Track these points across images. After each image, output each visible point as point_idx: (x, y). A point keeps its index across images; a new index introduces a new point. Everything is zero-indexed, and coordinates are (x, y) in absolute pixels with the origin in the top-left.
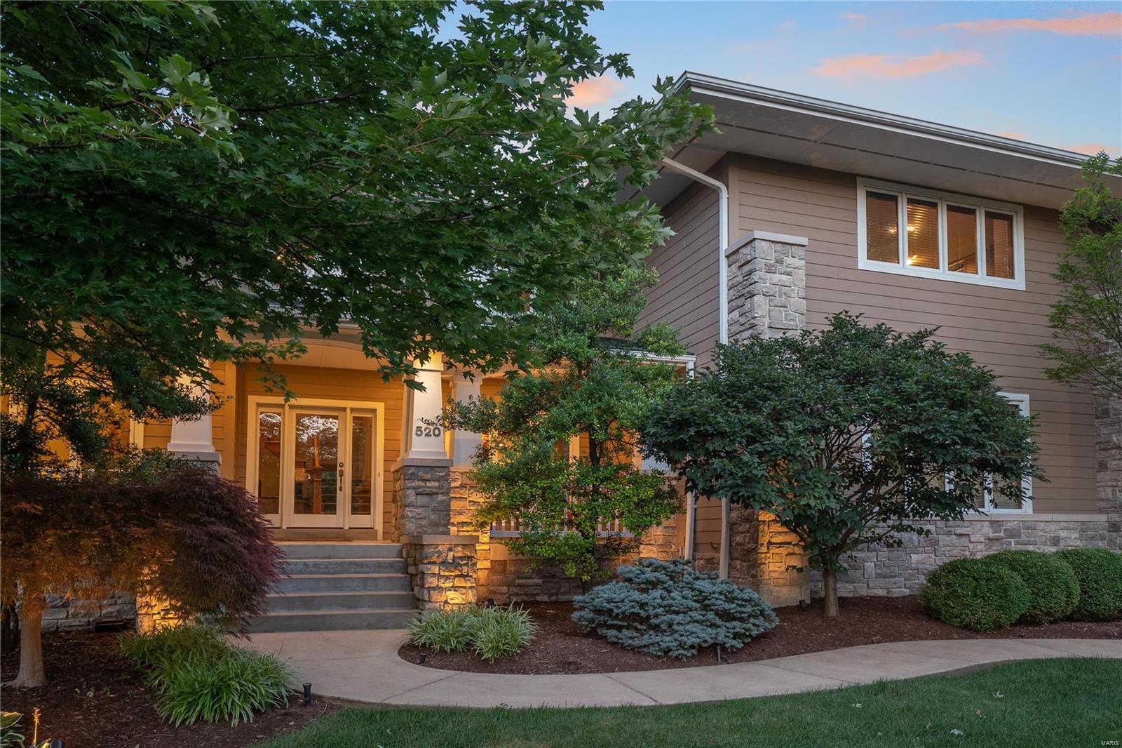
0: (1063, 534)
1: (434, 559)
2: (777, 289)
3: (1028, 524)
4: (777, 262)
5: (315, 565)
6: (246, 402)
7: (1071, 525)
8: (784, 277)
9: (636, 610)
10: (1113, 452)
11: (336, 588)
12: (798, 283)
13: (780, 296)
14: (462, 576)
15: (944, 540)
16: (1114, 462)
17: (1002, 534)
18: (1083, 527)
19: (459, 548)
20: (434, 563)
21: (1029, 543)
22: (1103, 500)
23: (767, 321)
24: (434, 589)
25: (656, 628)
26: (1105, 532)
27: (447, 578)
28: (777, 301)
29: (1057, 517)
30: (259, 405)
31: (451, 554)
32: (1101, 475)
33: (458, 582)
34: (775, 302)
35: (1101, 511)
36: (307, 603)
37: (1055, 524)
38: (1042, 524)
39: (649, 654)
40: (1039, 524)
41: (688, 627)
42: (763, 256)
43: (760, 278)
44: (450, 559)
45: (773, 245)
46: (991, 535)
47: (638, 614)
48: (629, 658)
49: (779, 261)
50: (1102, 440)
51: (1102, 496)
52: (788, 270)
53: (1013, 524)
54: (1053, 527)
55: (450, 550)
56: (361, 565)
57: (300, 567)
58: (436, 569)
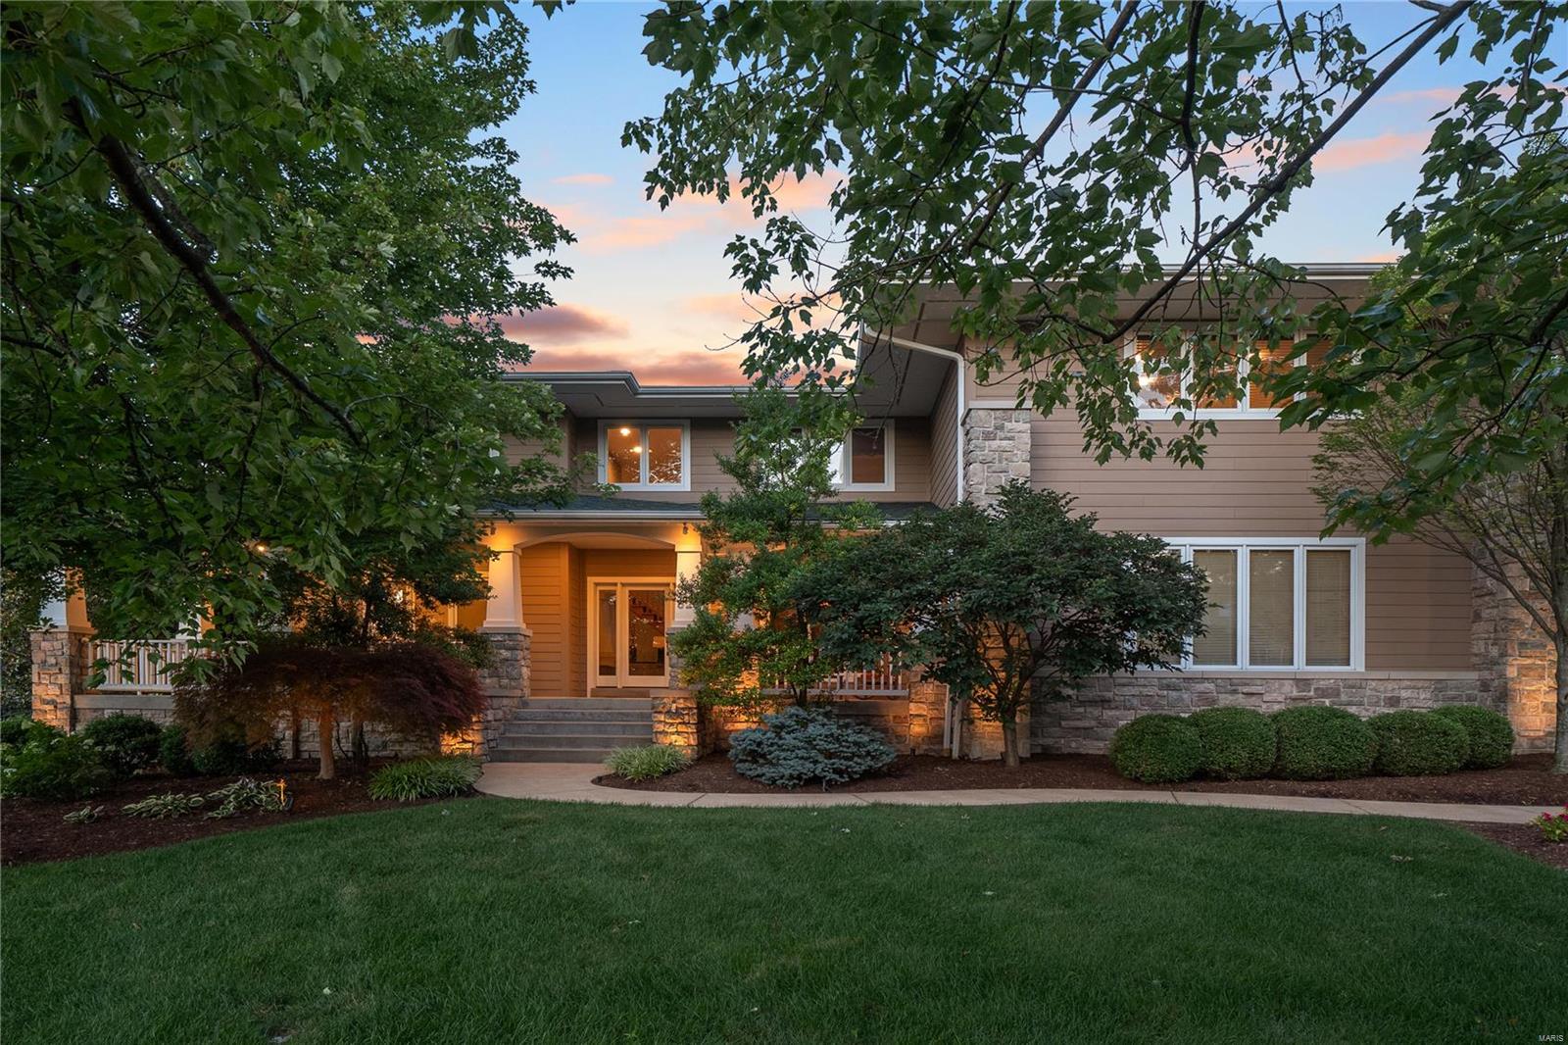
0: (1404, 694)
1: (660, 709)
2: (996, 456)
3: (1350, 682)
4: (996, 428)
5: (591, 714)
6: (585, 582)
7: (1420, 684)
8: (1005, 443)
9: (754, 747)
10: (1487, 598)
11: (600, 732)
12: (1021, 447)
13: (1000, 462)
14: (684, 723)
15: (1226, 699)
16: (1488, 611)
17: (1312, 693)
18: (1439, 687)
19: (681, 701)
20: (660, 712)
21: (1350, 704)
22: (1476, 655)
23: (984, 488)
24: (660, 733)
25: (770, 763)
26: (1476, 692)
27: (672, 724)
28: (996, 466)
29: (1394, 675)
30: (597, 584)
31: (674, 705)
32: (1475, 626)
33: (681, 728)
34: (993, 469)
35: (1474, 668)
36: (572, 742)
37: (1393, 683)
38: (1374, 684)
39: (760, 782)
40: (1369, 682)
41: (791, 763)
42: (981, 424)
43: (976, 447)
44: (673, 710)
45: (992, 413)
46: (1295, 693)
47: (756, 751)
48: (744, 785)
49: (1001, 428)
50: (1478, 586)
51: (1475, 650)
52: (1009, 435)
53: (1327, 682)
54: (1390, 686)
55: (674, 702)
56: (627, 715)
57: (579, 715)
58: (662, 718)
